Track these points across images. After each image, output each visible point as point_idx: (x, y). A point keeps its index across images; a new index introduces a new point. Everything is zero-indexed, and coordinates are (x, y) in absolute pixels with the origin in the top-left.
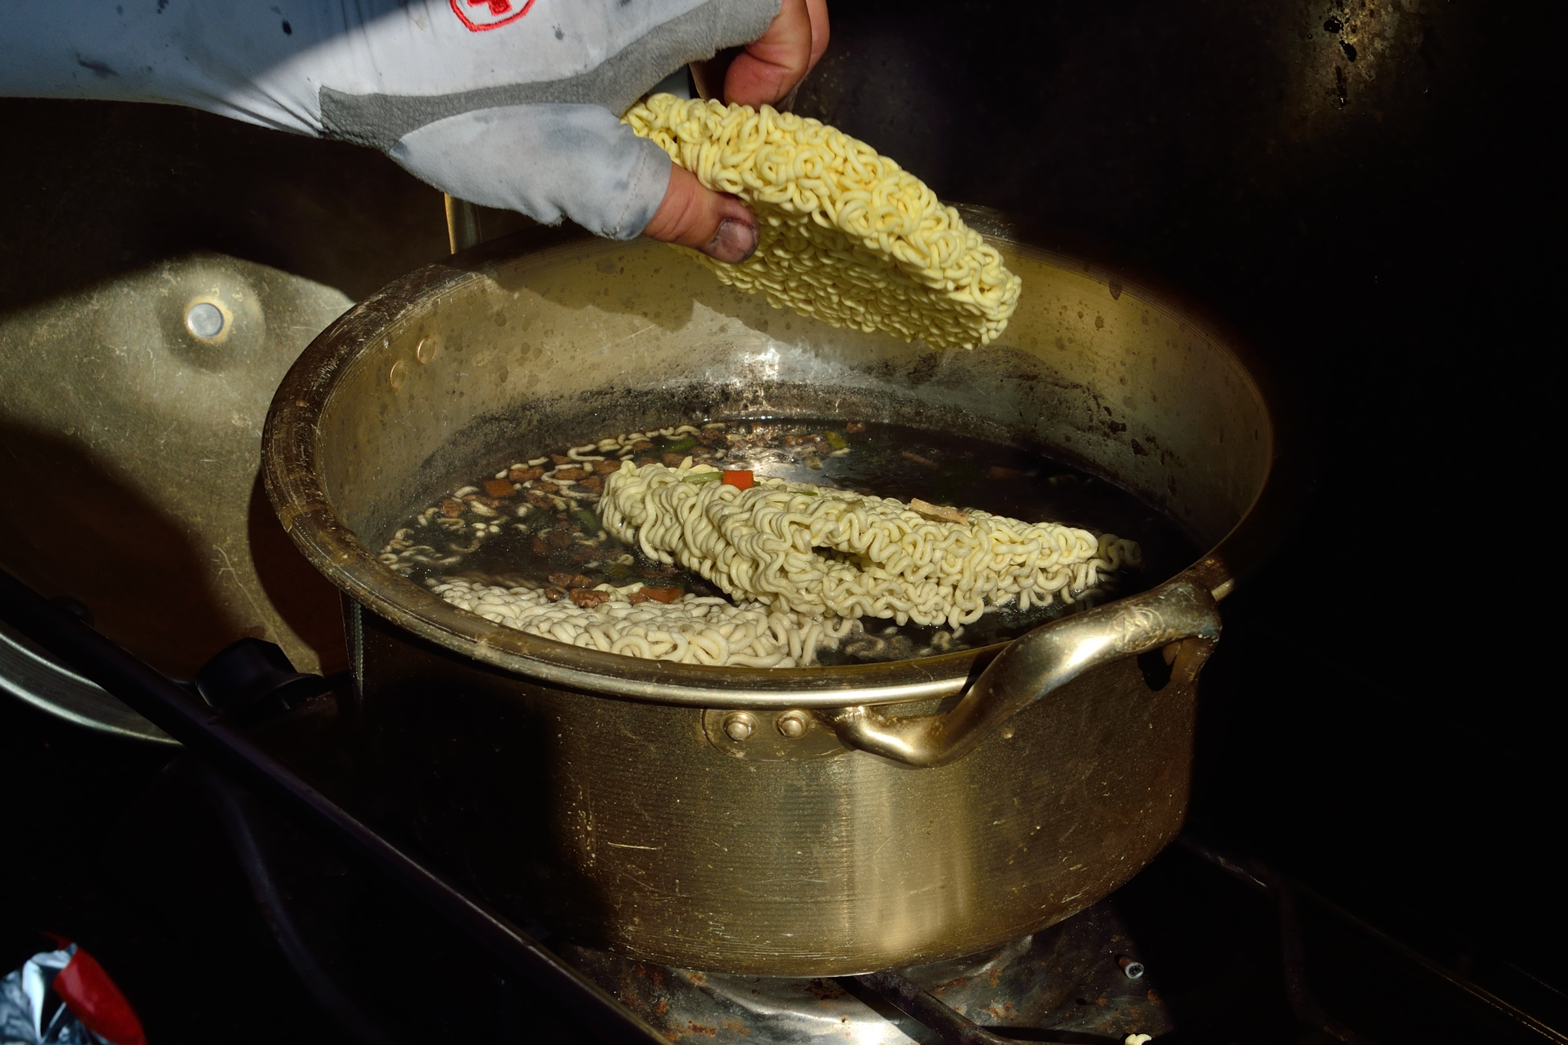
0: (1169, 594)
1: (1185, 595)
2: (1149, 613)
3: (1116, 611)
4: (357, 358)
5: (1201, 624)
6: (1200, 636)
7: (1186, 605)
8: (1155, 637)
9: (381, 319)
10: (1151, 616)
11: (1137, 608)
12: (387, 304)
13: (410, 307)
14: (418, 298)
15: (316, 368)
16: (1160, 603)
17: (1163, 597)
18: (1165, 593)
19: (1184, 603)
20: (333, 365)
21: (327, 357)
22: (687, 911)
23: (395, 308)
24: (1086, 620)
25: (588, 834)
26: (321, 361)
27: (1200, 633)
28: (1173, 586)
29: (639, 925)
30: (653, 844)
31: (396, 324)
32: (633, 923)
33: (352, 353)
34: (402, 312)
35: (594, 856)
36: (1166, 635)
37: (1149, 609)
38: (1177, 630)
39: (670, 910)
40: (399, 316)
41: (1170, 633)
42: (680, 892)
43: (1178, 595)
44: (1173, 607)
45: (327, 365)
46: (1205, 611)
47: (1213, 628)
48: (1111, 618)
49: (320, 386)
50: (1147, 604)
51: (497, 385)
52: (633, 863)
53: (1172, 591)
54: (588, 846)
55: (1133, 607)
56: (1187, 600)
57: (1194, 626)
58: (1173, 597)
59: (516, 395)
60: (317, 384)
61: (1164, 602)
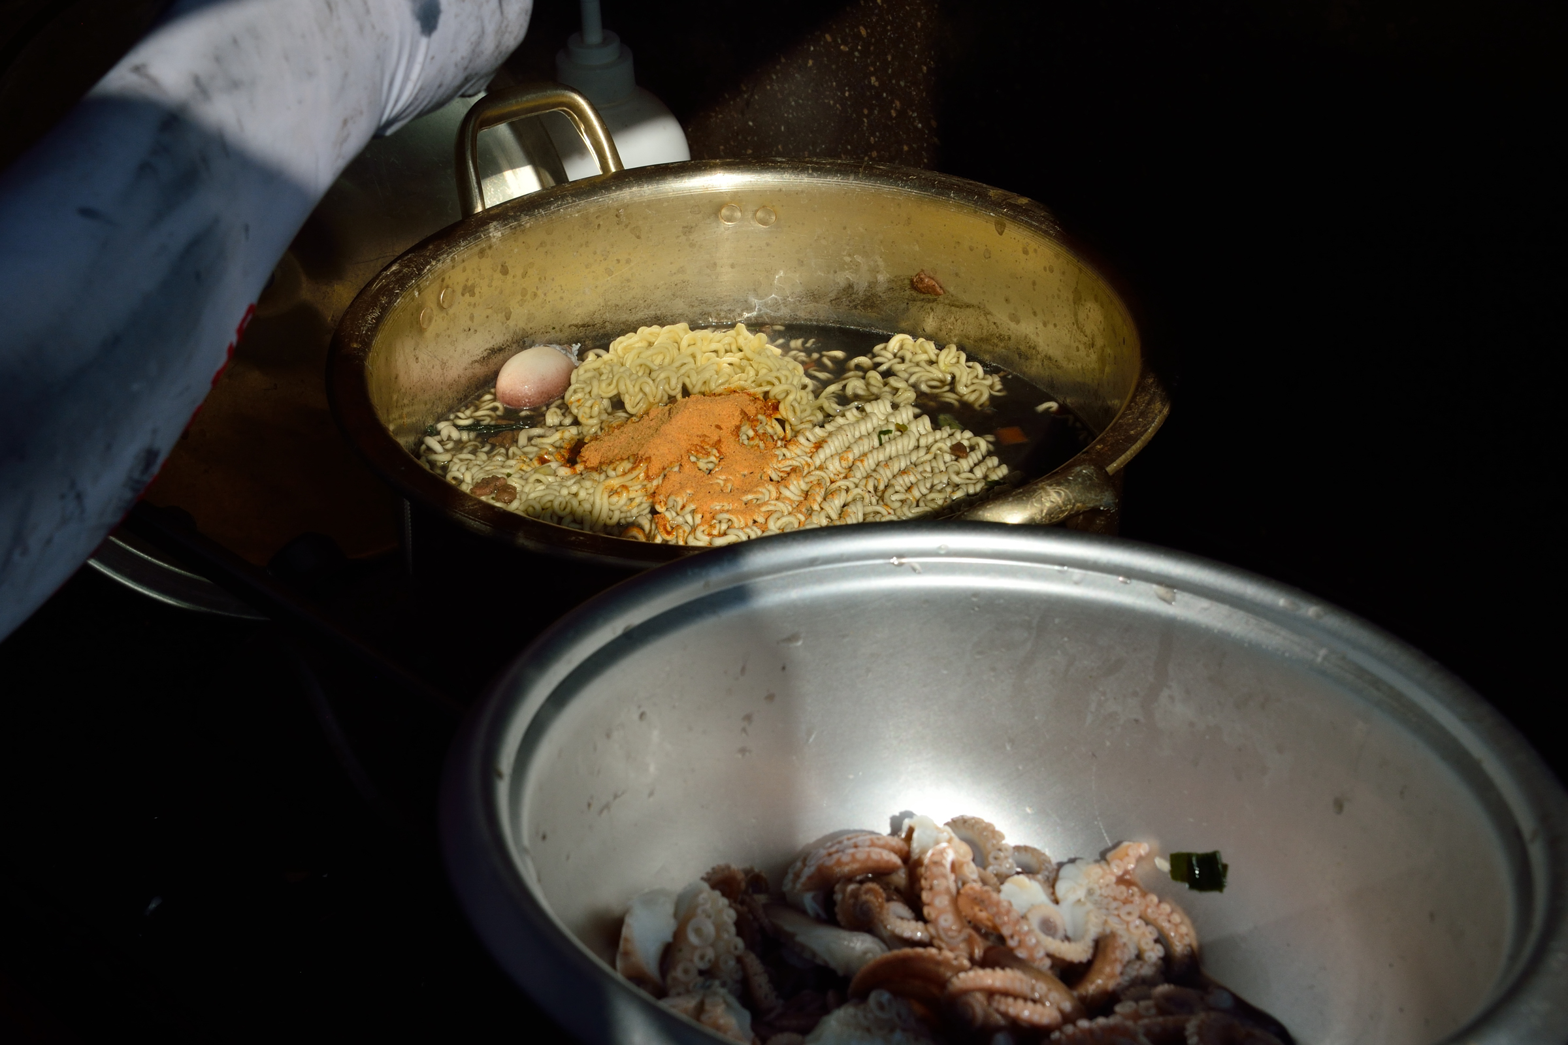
0: (1076, 475)
1: (1089, 476)
2: (1061, 492)
3: (1035, 491)
4: (395, 306)
5: (1102, 499)
6: (1102, 508)
7: (1090, 484)
8: (1067, 510)
9: (412, 274)
10: (1063, 493)
11: (1051, 488)
12: (416, 261)
13: (434, 263)
14: (439, 255)
15: (364, 316)
16: (1069, 483)
17: (1071, 478)
18: (1073, 475)
19: (1088, 482)
20: (377, 314)
21: (371, 306)
23: (422, 264)
24: (1010, 499)
26: (367, 310)
27: (1101, 506)
28: (1078, 469)
31: (423, 277)
33: (390, 302)
34: (428, 267)
36: (1075, 508)
37: (1061, 488)
38: (1084, 504)
40: (426, 271)
41: (1078, 507)
43: (1083, 476)
44: (1080, 486)
45: (372, 313)
46: (1105, 487)
47: (1111, 501)
48: (1031, 496)
49: (368, 330)
50: (1059, 484)
51: (503, 323)
53: (1078, 472)
55: (1048, 487)
56: (1091, 479)
57: (1097, 501)
58: (1080, 477)
59: (518, 331)
60: (365, 328)
61: (1072, 482)
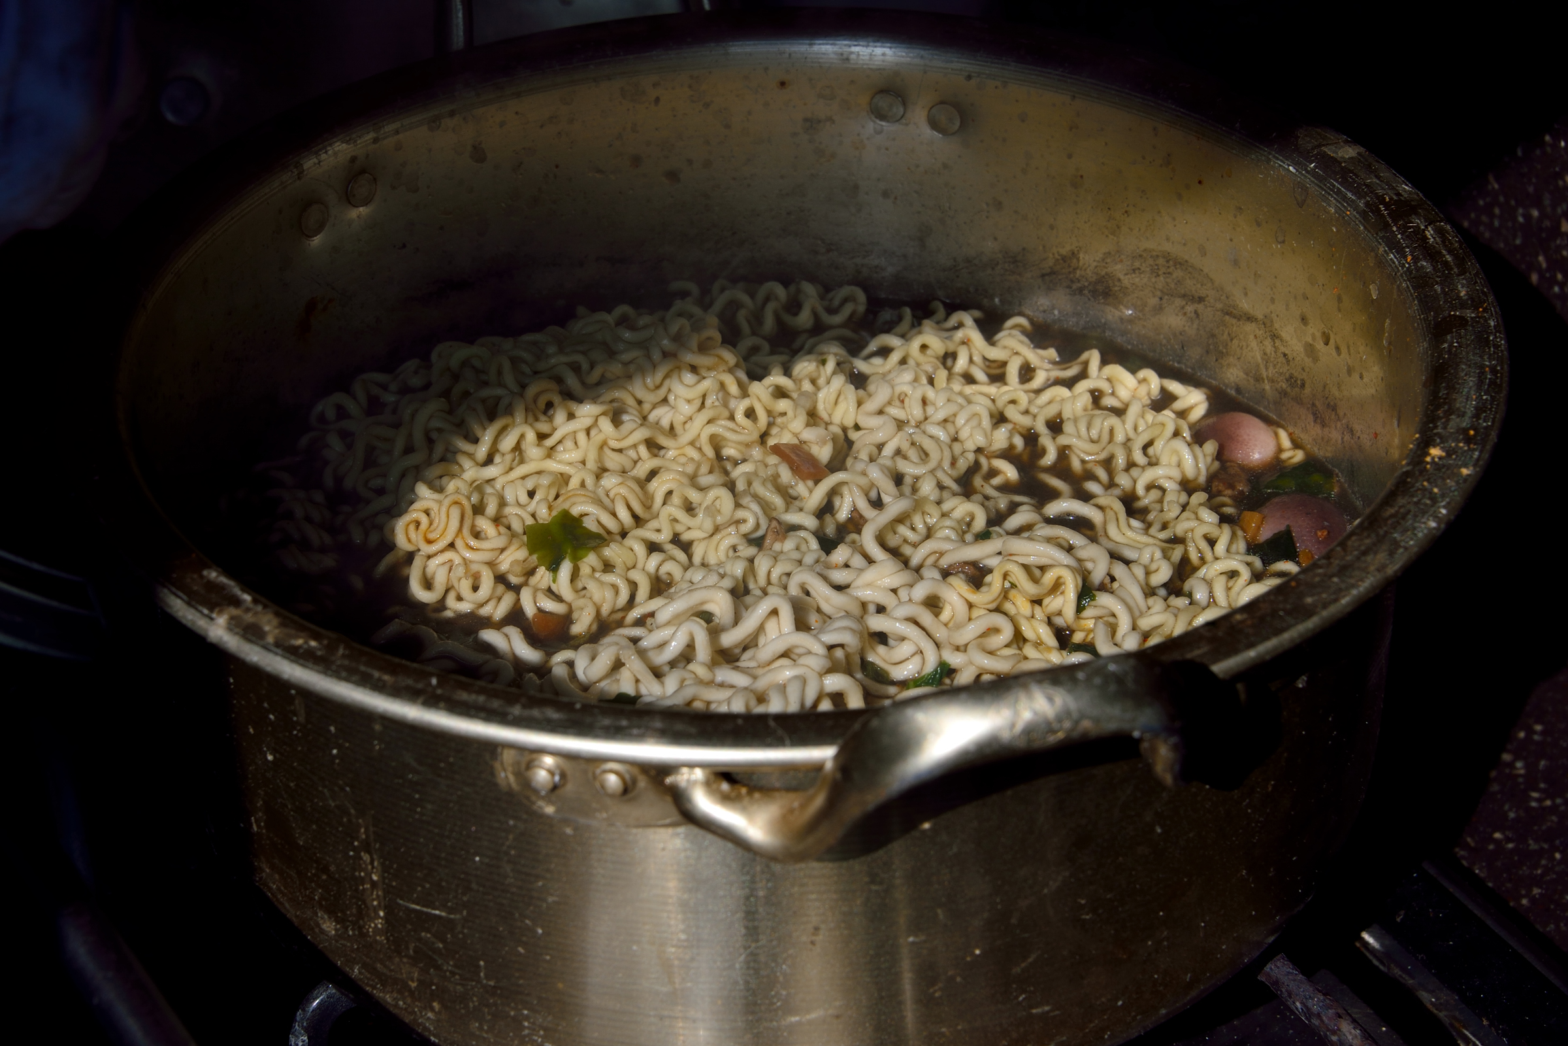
3: (1009, 688)
7: (1117, 690)
8: (1061, 730)
16: (1076, 683)
19: (1115, 688)
22: (495, 1004)
25: (374, 884)
27: (1134, 729)
29: (440, 1012)
30: (450, 911)
32: (432, 1009)
35: (382, 914)
36: (1079, 730)
37: (1058, 689)
39: (475, 999)
42: (487, 977)
44: (1096, 692)
52: (428, 931)
54: (374, 900)
56: (1120, 684)
58: (1097, 676)
61: (1082, 683)
